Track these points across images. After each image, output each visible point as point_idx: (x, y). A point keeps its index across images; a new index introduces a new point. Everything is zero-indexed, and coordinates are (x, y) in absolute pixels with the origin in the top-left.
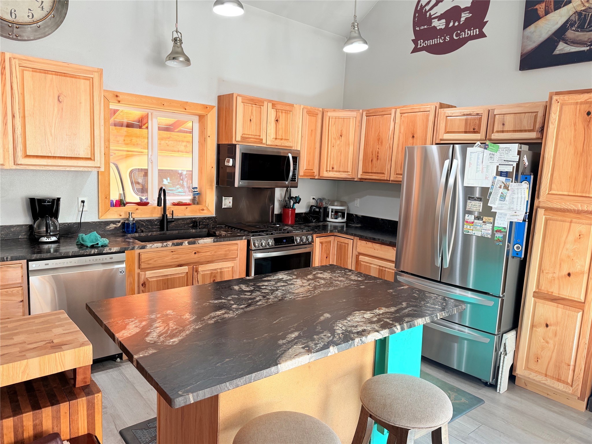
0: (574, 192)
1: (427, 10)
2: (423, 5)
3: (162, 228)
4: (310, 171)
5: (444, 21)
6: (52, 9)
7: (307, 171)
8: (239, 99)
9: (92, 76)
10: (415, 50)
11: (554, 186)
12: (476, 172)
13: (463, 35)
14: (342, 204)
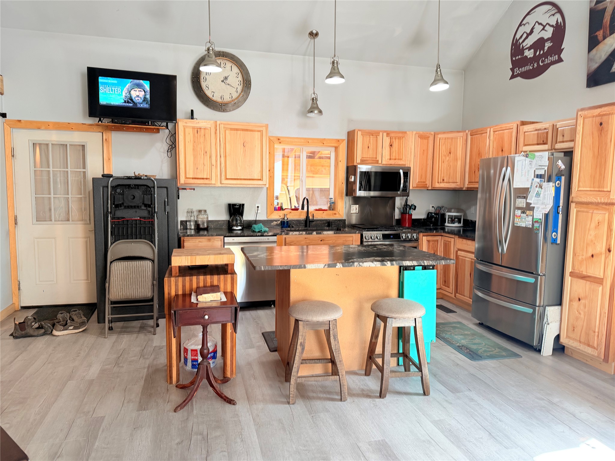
0: (594, 187)
1: (520, 43)
2: (518, 39)
3: (306, 226)
4: (422, 183)
5: (532, 51)
6: (242, 92)
7: (420, 183)
8: (359, 133)
9: (262, 129)
10: (513, 77)
11: (581, 184)
12: (521, 176)
13: (547, 61)
14: (458, 210)
